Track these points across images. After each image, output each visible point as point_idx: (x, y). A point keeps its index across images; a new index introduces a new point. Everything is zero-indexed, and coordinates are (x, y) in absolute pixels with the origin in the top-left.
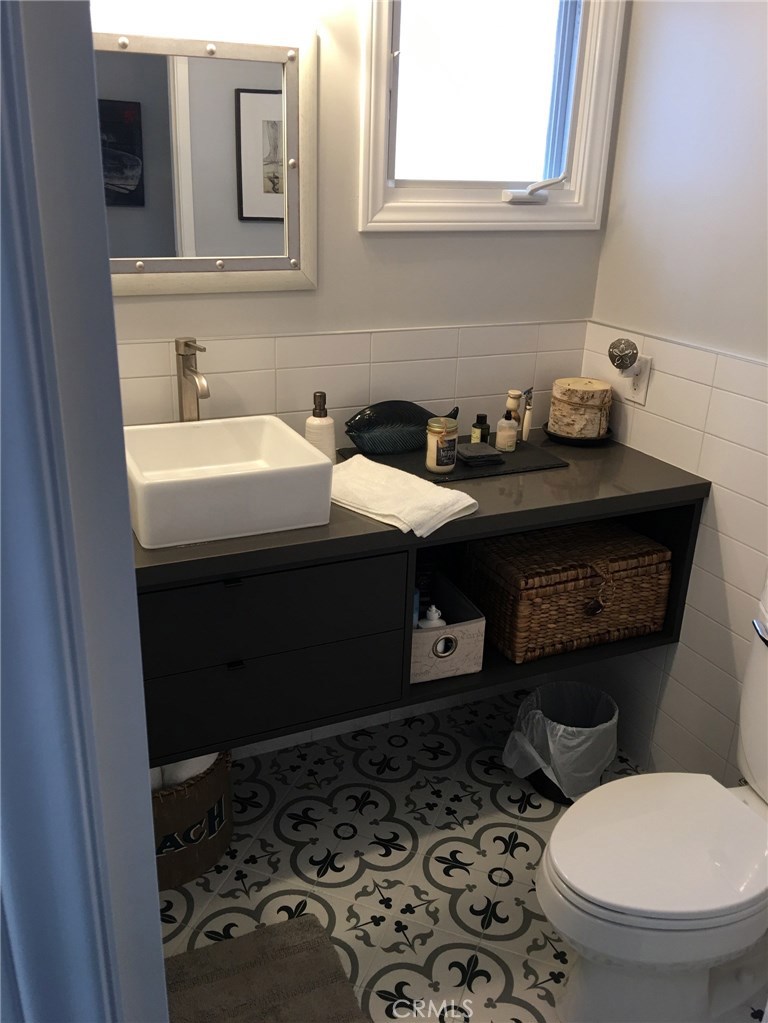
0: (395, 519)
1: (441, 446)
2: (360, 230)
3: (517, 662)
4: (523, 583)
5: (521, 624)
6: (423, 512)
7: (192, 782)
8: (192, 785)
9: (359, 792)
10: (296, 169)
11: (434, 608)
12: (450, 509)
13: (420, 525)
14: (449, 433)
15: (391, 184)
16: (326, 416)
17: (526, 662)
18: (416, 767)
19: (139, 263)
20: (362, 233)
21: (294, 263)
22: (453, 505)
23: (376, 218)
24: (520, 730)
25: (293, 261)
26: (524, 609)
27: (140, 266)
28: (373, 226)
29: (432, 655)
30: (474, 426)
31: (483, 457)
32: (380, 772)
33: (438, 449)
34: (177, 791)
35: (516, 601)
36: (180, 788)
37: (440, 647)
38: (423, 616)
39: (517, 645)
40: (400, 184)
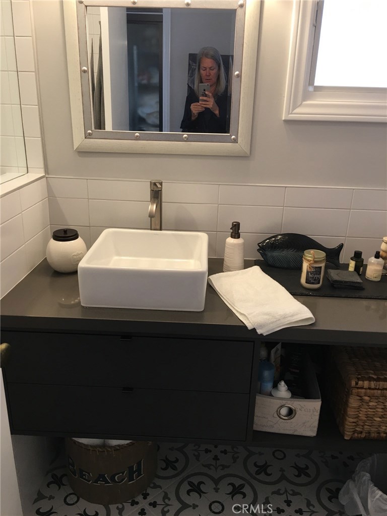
0: (245, 318)
1: (309, 270)
2: (283, 119)
3: (346, 438)
4: (353, 383)
5: (351, 412)
6: (266, 317)
7: (118, 448)
8: (117, 450)
9: (238, 482)
10: (240, 78)
11: (283, 383)
12: (289, 318)
13: (261, 326)
14: (315, 262)
15: (311, 89)
16: (239, 237)
17: (352, 440)
18: (283, 478)
19: (138, 134)
20: (285, 121)
21: (234, 139)
22: (292, 316)
23: (295, 111)
24: (354, 481)
25: (233, 137)
26: (353, 402)
27: (137, 136)
28: (292, 117)
29: (276, 415)
30: (352, 259)
31: (346, 282)
32: (258, 473)
33: (308, 272)
34: (107, 451)
35: (348, 394)
36: (109, 449)
37: (284, 411)
38: (275, 386)
39: (346, 426)
40: (319, 89)
